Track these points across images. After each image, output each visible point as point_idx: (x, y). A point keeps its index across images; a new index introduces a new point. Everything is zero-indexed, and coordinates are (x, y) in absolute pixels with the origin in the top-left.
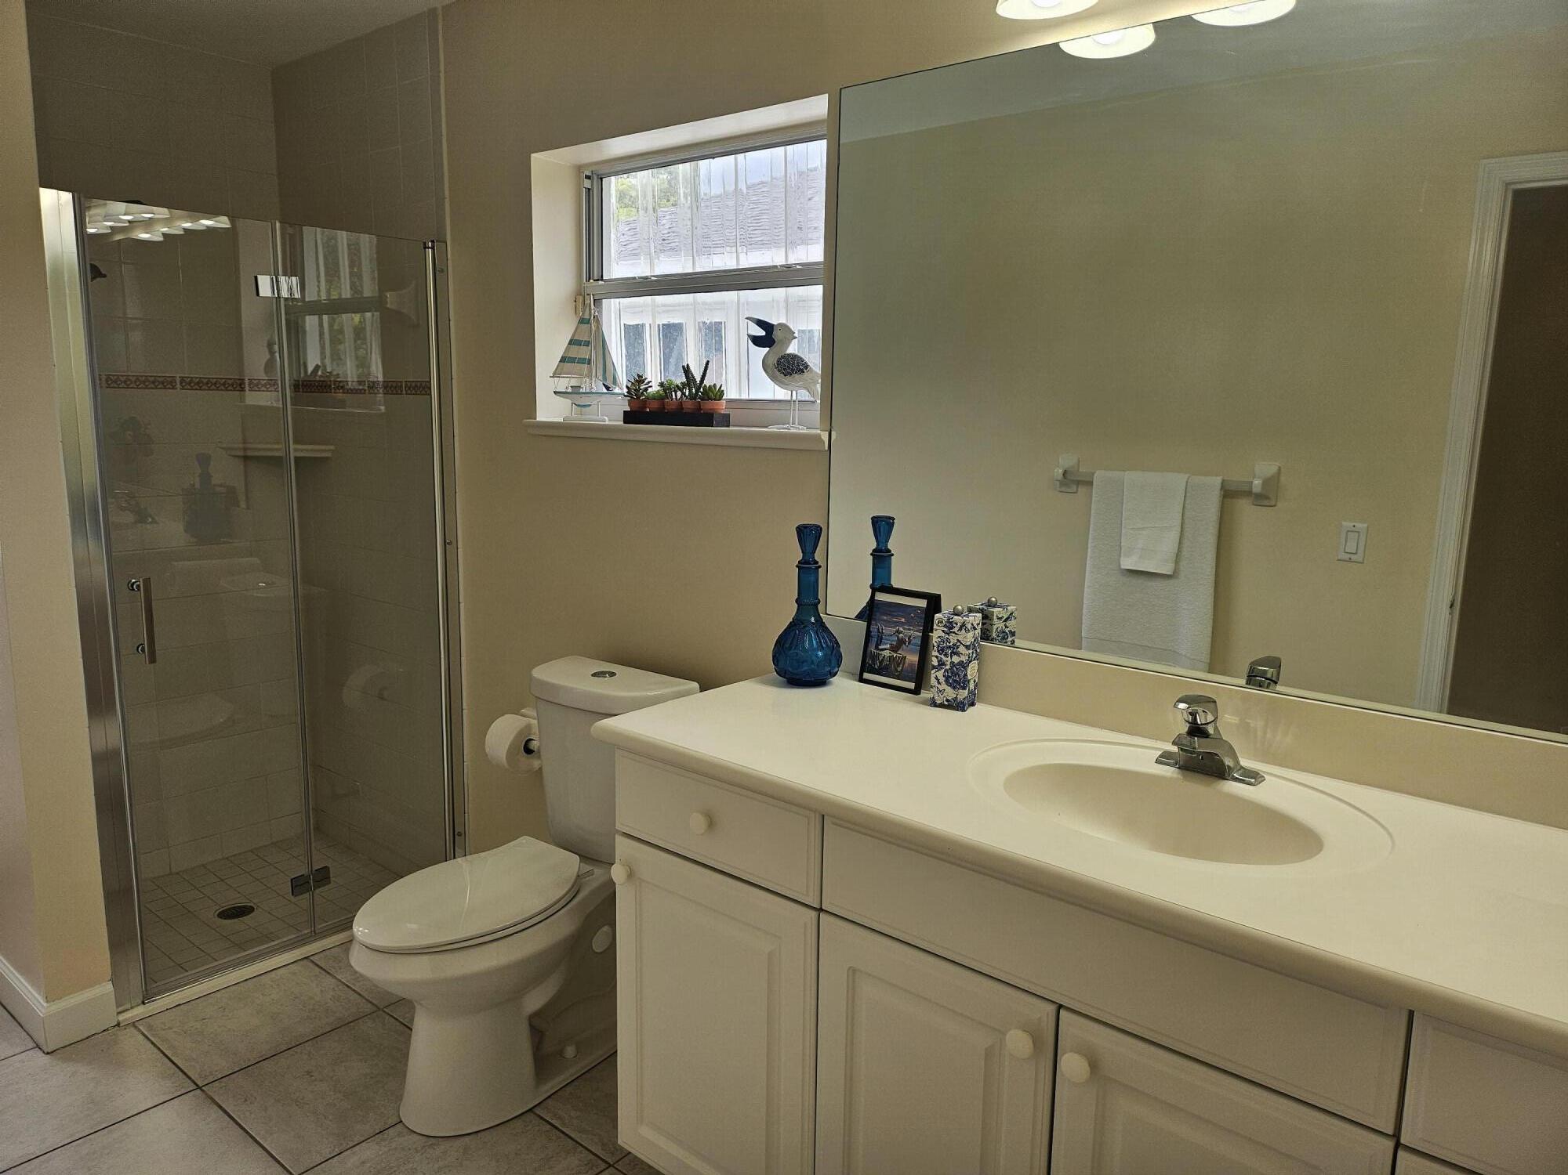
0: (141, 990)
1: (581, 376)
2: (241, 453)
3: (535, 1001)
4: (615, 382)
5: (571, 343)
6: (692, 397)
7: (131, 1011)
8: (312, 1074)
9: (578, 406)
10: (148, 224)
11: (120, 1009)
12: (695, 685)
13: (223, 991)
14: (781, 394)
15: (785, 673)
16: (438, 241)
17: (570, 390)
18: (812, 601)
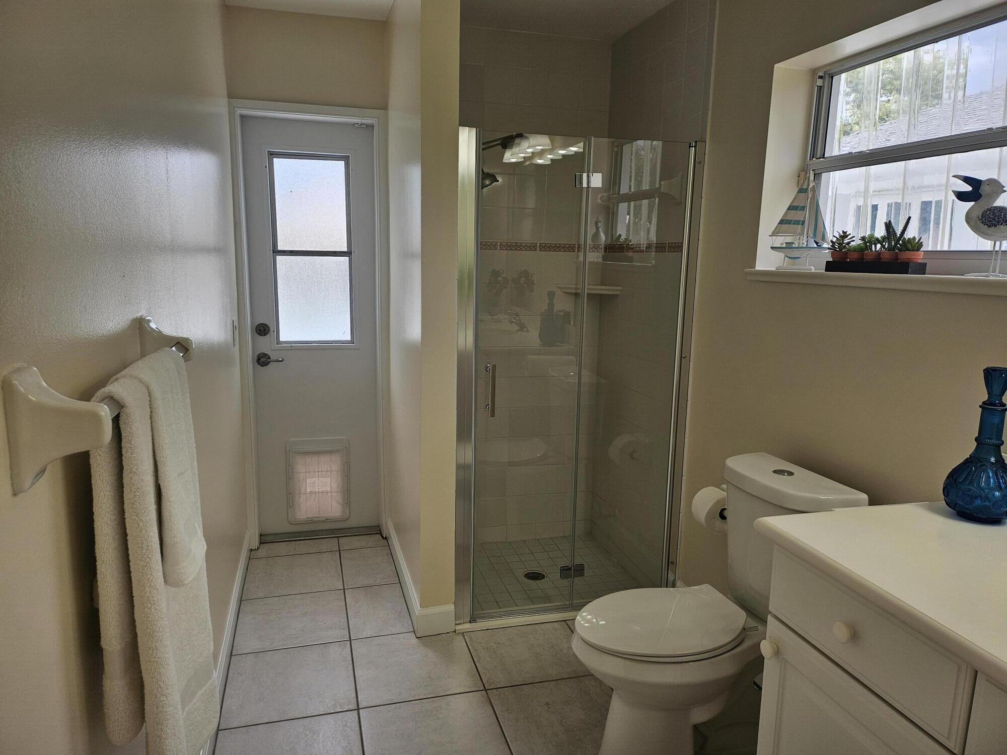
0: (469, 614)
1: (794, 233)
2: (574, 291)
3: (700, 715)
4: (824, 238)
5: (789, 209)
6: (891, 249)
7: (463, 625)
8: (550, 706)
9: (789, 258)
10: (541, 154)
11: (458, 622)
12: (865, 497)
13: (514, 628)
14: (986, 245)
15: (955, 505)
16: (699, 142)
17: (784, 245)
18: (994, 441)
